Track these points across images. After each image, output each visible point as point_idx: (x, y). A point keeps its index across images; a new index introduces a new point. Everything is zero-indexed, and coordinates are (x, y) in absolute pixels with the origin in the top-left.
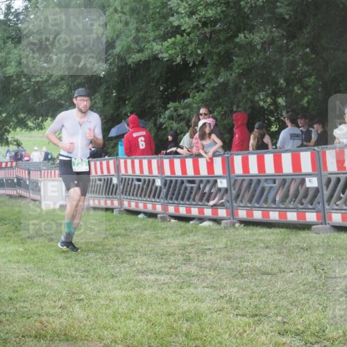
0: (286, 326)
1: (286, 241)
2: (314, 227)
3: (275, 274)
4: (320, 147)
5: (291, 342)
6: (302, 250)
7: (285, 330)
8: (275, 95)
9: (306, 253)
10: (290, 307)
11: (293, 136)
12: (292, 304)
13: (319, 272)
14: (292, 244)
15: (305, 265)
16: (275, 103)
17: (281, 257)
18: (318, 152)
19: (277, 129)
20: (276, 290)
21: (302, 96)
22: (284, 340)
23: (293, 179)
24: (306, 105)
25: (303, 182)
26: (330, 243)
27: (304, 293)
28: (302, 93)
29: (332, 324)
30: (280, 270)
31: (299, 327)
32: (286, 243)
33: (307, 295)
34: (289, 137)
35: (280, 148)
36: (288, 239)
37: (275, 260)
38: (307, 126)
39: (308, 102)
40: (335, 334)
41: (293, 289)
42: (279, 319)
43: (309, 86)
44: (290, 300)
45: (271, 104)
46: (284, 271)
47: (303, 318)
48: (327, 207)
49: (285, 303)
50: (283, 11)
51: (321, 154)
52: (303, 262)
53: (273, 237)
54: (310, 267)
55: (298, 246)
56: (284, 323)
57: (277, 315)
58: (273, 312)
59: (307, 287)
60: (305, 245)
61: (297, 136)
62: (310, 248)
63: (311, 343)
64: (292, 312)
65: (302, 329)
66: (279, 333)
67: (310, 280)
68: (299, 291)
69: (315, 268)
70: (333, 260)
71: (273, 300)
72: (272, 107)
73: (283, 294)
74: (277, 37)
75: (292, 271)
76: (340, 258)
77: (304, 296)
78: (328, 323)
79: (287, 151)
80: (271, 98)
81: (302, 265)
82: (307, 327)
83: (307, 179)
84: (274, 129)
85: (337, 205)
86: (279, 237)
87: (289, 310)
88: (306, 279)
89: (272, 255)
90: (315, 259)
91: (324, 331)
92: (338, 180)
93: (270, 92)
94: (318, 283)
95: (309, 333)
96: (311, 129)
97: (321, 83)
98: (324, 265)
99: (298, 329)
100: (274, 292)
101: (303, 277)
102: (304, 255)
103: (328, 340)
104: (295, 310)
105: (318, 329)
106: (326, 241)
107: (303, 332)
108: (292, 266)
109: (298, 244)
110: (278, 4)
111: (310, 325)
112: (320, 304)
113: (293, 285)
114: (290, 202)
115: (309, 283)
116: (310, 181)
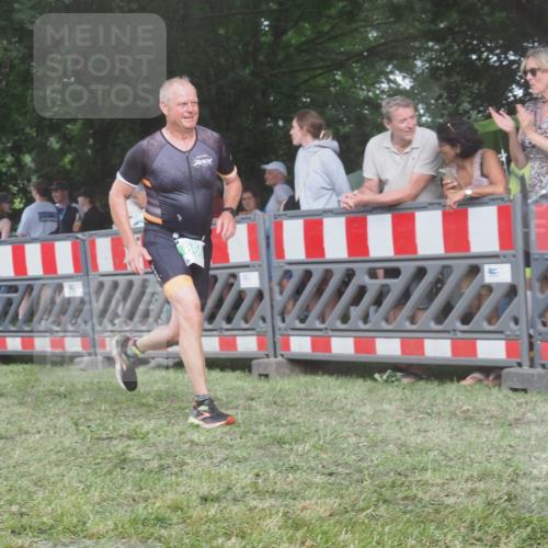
0: (25, 520)
1: (32, 383)
2: (78, 359)
3: (12, 438)
4: (87, 233)
5: (31, 545)
6: (57, 398)
7: (22, 526)
8: (17, 150)
9: (63, 403)
10: (32, 488)
11: (44, 216)
12: (36, 484)
13: (83, 431)
14: (41, 388)
15: (61, 421)
16: (18, 163)
17: (22, 410)
18: (84, 241)
19: (22, 206)
20: (12, 462)
21: (63, 152)
22: (20, 542)
23: (44, 285)
24: (69, 167)
25: (60, 288)
26: (102, 385)
27: (56, 465)
28: (62, 148)
29: (98, 512)
30: (20, 430)
31: (45, 519)
32: (33, 387)
33: (62, 468)
34: (37, 217)
35: (23, 236)
36: (37, 380)
37: (12, 415)
38: (67, 201)
39: (72, 162)
40: (101, 528)
41: (40, 461)
42: (15, 508)
43: (73, 137)
44: (34, 477)
45: (13, 165)
46: (27, 433)
47: (53, 506)
48: (98, 328)
49: (25, 483)
50: (23, 17)
51: (87, 244)
52: (57, 416)
53: (11, 378)
54: (69, 424)
55: (51, 391)
56: (22, 514)
57: (11, 503)
58: (5, 499)
59: (62, 455)
60: (62, 389)
61: (51, 215)
62: (70, 394)
63: (64, 545)
64: (35, 497)
65: (51, 521)
66: (13, 532)
67: (67, 444)
68: (49, 463)
69: (76, 424)
70: (105, 411)
71: (7, 479)
72: (13, 170)
73: (24, 469)
74: (15, 58)
75: (39, 432)
76: (116, 407)
77: (55, 470)
78: (92, 511)
79: (33, 241)
80: (13, 155)
81: (55, 421)
82: (58, 520)
83: (66, 285)
84: (18, 204)
85: (114, 325)
86: (21, 377)
87: (30, 495)
88: (61, 442)
89: (8, 407)
90: (78, 411)
91: (85, 523)
92: (115, 285)
93: (9, 145)
94: (80, 448)
95: (61, 528)
96: (74, 205)
97: (91, 132)
98: (90, 420)
99: (44, 523)
100: (8, 467)
101: (57, 440)
102: (61, 406)
103: (91, 537)
104: (41, 495)
105: (75, 520)
106: (96, 381)
107: (52, 527)
108: (40, 424)
109: (52, 388)
110: (16, 6)
111: (62, 515)
112: (81, 482)
113: (39, 454)
114: (40, 323)
115: (65, 449)
116: (71, 288)
